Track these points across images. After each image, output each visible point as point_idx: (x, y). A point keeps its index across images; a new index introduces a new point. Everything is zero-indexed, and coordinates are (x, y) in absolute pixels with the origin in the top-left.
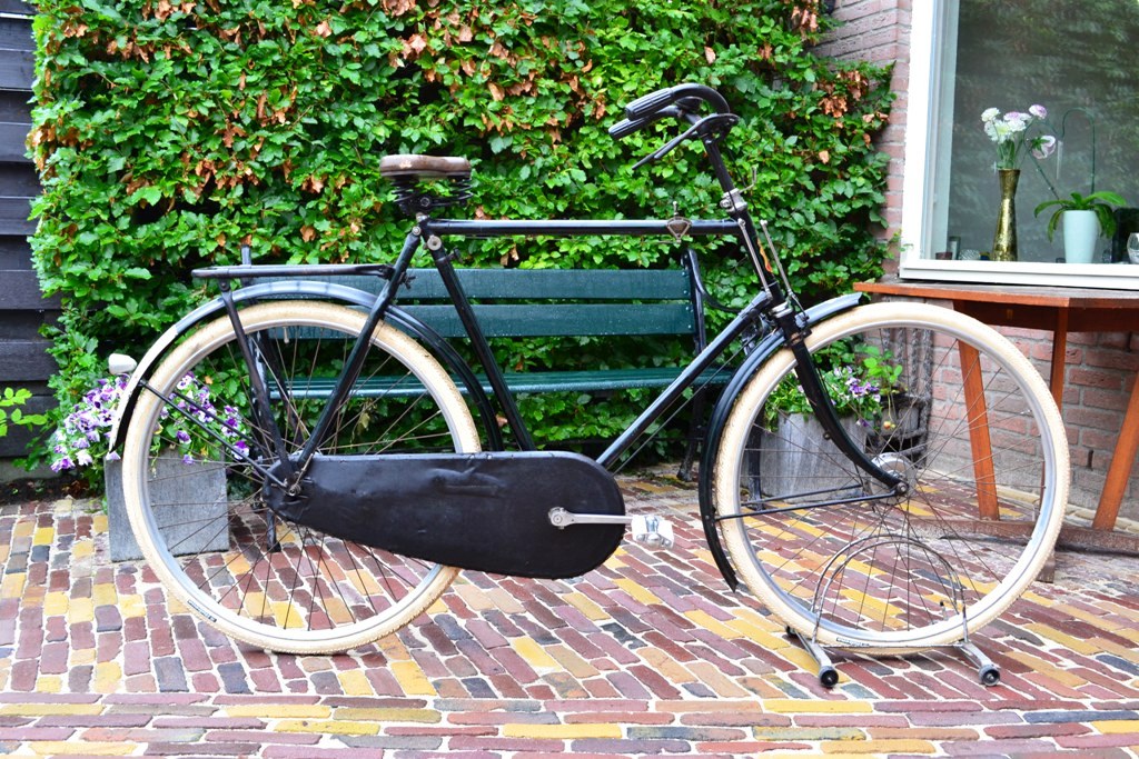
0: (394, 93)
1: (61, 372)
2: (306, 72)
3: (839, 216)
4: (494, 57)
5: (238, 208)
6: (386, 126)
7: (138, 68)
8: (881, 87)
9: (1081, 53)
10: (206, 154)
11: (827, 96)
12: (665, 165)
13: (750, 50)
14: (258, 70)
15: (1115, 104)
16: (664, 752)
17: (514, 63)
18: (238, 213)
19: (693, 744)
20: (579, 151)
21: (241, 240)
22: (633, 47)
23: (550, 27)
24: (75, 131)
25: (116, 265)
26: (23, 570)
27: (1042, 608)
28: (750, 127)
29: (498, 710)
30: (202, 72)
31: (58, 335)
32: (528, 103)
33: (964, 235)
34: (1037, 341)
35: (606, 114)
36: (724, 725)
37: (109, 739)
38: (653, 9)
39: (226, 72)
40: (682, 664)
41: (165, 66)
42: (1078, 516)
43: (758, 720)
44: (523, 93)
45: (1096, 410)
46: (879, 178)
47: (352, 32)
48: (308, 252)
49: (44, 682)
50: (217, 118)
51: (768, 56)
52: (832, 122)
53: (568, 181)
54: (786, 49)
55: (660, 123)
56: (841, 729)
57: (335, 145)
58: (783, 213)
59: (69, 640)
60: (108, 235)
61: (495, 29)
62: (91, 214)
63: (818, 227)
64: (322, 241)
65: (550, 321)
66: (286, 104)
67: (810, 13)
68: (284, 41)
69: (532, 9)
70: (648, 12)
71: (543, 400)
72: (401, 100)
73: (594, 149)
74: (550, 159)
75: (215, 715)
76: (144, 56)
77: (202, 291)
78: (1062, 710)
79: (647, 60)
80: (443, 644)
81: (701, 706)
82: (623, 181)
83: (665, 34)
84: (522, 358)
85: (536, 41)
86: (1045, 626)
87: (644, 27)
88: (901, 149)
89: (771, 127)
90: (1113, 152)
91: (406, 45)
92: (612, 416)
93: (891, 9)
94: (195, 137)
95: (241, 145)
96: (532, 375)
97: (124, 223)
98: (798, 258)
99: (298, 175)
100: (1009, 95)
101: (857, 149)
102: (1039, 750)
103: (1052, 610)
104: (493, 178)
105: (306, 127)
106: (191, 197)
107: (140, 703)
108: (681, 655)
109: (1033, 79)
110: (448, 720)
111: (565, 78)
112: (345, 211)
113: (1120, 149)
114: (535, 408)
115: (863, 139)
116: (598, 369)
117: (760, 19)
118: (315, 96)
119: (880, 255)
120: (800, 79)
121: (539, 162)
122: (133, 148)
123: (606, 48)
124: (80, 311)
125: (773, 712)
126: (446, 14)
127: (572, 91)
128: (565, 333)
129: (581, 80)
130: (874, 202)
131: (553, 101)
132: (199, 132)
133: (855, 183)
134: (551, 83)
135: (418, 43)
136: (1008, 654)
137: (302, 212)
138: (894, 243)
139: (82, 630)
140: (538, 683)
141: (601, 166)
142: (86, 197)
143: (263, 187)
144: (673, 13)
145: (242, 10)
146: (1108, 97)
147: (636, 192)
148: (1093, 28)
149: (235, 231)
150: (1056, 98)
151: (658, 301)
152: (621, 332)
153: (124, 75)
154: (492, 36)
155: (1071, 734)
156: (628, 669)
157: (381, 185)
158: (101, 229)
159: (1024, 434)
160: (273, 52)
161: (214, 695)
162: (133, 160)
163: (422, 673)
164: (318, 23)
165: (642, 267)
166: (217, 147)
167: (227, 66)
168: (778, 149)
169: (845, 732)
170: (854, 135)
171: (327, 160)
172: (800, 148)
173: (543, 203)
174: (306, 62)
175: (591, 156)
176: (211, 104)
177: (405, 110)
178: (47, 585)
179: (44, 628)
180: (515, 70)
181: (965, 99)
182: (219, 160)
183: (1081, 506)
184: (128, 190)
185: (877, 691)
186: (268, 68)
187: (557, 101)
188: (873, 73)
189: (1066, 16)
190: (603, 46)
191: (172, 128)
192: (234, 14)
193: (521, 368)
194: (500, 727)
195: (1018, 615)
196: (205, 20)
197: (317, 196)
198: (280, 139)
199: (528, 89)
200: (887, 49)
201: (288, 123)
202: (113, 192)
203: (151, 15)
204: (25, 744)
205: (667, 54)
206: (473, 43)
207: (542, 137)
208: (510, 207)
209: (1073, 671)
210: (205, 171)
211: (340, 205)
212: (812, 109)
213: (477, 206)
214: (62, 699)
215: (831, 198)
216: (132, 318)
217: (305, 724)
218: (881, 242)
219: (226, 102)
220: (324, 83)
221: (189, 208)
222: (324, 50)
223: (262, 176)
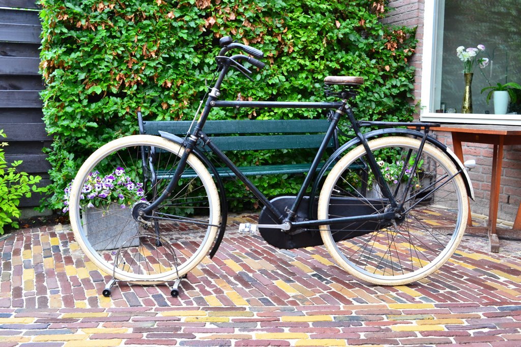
0: (201, 43)
1: (53, 168)
2: (164, 34)
3: (394, 94)
4: (244, 26)
5: (134, 94)
6: (198, 58)
7: (90, 33)
8: (411, 37)
9: (497, 21)
10: (120, 71)
11: (389, 42)
12: (319, 73)
13: (355, 22)
14: (143, 34)
15: (512, 43)
16: (351, 326)
17: (253, 29)
18: (135, 97)
19: (363, 323)
20: (281, 67)
21: (136, 109)
22: (305, 21)
23: (269, 13)
24: (63, 62)
25: (82, 121)
26: (51, 256)
27: (496, 263)
28: (355, 56)
29: (277, 311)
30: (118, 35)
31: (51, 152)
32: (260, 47)
33: (448, 102)
34: (484, 148)
35: (293, 51)
36: (374, 314)
37: (115, 327)
38: (313, 4)
39: (129, 35)
40: (350, 290)
41: (103, 32)
42: (504, 224)
43: (387, 312)
44: (258, 42)
45: (511, 178)
46: (411, 77)
47: (183, 16)
48: (165, 114)
49: (78, 304)
50: (125, 55)
51: (363, 24)
52: (391, 53)
53: (278, 81)
54: (370, 21)
55: (317, 54)
56: (423, 315)
57: (176, 67)
58: (370, 94)
59: (82, 286)
60: (79, 108)
61: (245, 14)
62: (71, 98)
63: (385, 100)
64: (171, 109)
65: (272, 142)
66: (155, 48)
67: (381, 5)
68: (153, 20)
69: (261, 5)
70: (311, 6)
71: (267, 178)
72: (204, 46)
73: (289, 67)
74: (269, 71)
75: (157, 316)
76: (93, 28)
77: (120, 132)
78: (513, 305)
79: (311, 27)
80: (245, 284)
81: (362, 307)
82: (301, 81)
83: (319, 15)
84: (258, 159)
85: (263, 19)
86: (499, 271)
87: (309, 12)
88: (421, 64)
89: (364, 56)
90: (511, 64)
91: (207, 22)
92: (297, 184)
93: (415, 3)
94: (116, 64)
95: (136, 67)
96: (263, 167)
97: (85, 102)
98: (377, 113)
99: (160, 80)
100: (466, 40)
101: (402, 65)
102: (507, 322)
103: (500, 264)
104: (245, 80)
105: (164, 59)
106: (115, 90)
107: (122, 311)
108: (349, 286)
109: (477, 33)
110: (257, 315)
111: (275, 35)
112: (181, 96)
113: (514, 63)
114: (264, 181)
115: (404, 60)
116: (291, 164)
117: (359, 9)
118: (167, 44)
119: (412, 111)
120: (377, 34)
121: (265, 73)
122: (88, 69)
123: (293, 22)
124: (61, 141)
125: (393, 309)
126: (224, 8)
127: (279, 41)
128: (277, 148)
129: (283, 36)
130: (409, 88)
131: (270, 45)
132: (117, 61)
133: (401, 80)
134: (269, 37)
135: (212, 21)
136: (486, 283)
137: (162, 96)
138: (418, 106)
139: (86, 281)
140: (291, 299)
141: (292, 74)
142: (68, 91)
143: (145, 85)
144: (322, 6)
145: (135, 7)
146: (509, 40)
147: (307, 85)
148: (502, 10)
149: (134, 105)
150: (486, 41)
151: (316, 133)
152: (302, 147)
153: (84, 37)
154: (244, 17)
155: (519, 315)
156: (327, 292)
157: (196, 84)
158: (76, 105)
159: (478, 189)
160: (149, 25)
161: (154, 308)
162: (88, 74)
163: (240, 296)
164: (168, 13)
165: (310, 118)
166: (125, 68)
167: (129, 32)
168: (368, 66)
169: (425, 316)
170: (400, 58)
171: (173, 73)
172: (377, 65)
173: (267, 91)
174: (163, 30)
175: (287, 69)
176: (122, 49)
177: (206, 50)
178: (64, 262)
179: (69, 281)
180: (254, 32)
181: (448, 42)
182: (126, 73)
183: (505, 220)
184: (86, 88)
185: (435, 299)
186: (147, 32)
187: (272, 46)
188: (408, 32)
189: (491, 4)
190: (292, 21)
191: (106, 60)
192: (132, 9)
193: (258, 163)
194: (280, 318)
195: (486, 267)
196: (119, 12)
197: (168, 89)
198: (153, 64)
199: (259, 40)
200: (413, 20)
201: (156, 57)
202: (80, 89)
203: (96, 10)
204: (79, 330)
205: (320, 24)
206: (236, 20)
207: (266, 61)
208: (252, 93)
209: (515, 289)
210: (120, 79)
211: (179, 93)
212: (382, 47)
213: (238, 92)
214: (88, 311)
215: (390, 86)
216: (89, 144)
217: (197, 318)
218: (412, 106)
219: (129, 48)
220: (171, 39)
221: (113, 95)
222: (171, 24)
223: (145, 80)
